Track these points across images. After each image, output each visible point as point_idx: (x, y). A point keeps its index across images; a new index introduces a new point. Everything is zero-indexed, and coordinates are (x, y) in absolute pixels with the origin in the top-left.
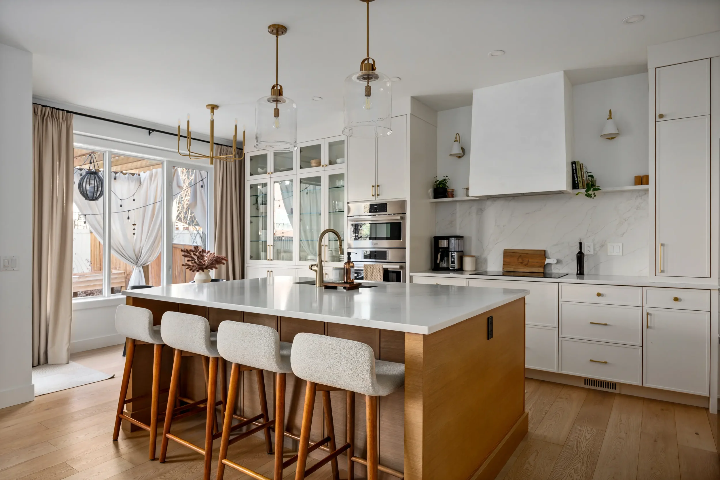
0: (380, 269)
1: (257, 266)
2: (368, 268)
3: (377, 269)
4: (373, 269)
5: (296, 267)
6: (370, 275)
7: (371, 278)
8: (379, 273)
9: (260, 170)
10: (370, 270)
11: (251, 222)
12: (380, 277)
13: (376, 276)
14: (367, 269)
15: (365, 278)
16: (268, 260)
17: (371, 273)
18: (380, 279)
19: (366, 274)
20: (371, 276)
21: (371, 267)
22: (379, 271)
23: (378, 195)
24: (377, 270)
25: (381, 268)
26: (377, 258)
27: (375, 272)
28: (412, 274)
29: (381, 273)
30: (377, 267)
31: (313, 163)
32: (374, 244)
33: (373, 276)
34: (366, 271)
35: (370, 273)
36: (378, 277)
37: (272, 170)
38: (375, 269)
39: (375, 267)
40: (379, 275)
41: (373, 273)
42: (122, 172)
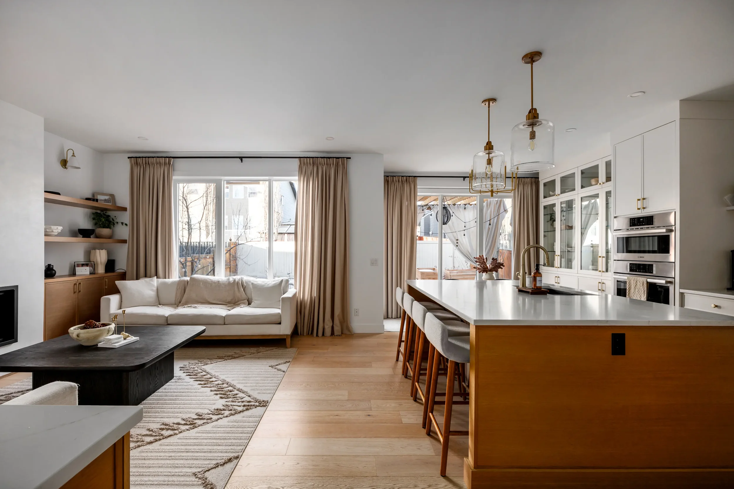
0: (643, 282)
1: (547, 271)
2: (632, 280)
3: (640, 282)
4: (636, 282)
5: (578, 275)
6: (634, 287)
7: (634, 290)
8: (643, 286)
9: (551, 193)
10: (634, 283)
11: (545, 236)
12: (644, 291)
13: (639, 289)
14: (631, 282)
15: (628, 290)
16: (556, 267)
17: (635, 286)
18: (643, 292)
19: (630, 286)
20: (635, 289)
21: (634, 280)
22: (643, 285)
23: (644, 208)
24: (640, 284)
25: (645, 281)
26: (643, 271)
27: (639, 285)
28: (682, 291)
29: (645, 287)
30: (641, 280)
31: (593, 181)
32: (640, 257)
33: (637, 289)
34: (630, 283)
35: (633, 286)
36: (641, 291)
37: (559, 193)
38: (639, 282)
39: (639, 280)
40: (642, 288)
41: (637, 286)
42: (469, 204)
